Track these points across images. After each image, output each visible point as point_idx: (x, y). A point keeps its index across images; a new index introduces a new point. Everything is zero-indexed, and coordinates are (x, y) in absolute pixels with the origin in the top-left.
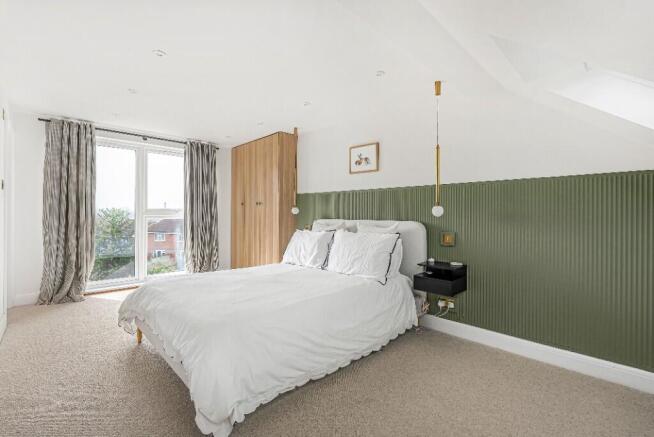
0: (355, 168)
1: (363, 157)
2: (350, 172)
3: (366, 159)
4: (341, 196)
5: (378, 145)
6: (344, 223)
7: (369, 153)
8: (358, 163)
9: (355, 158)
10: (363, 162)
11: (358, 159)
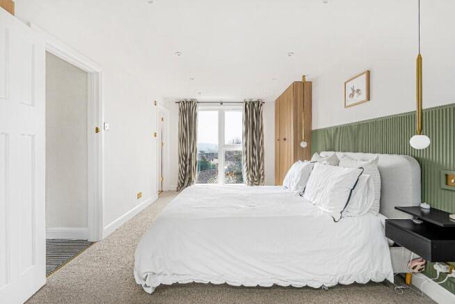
0: (350, 101)
1: (355, 89)
2: (346, 106)
3: (358, 90)
4: (339, 130)
5: (368, 73)
6: (335, 155)
8: (352, 95)
9: (349, 92)
10: (356, 94)
11: (352, 92)
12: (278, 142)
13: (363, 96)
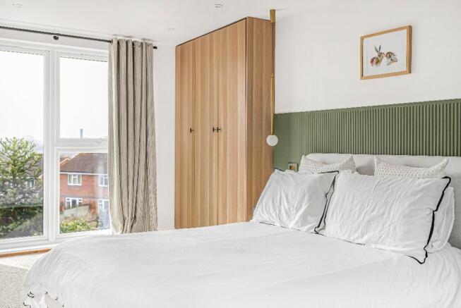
1: (384, 51)
2: (362, 77)
3: (390, 55)
5: (410, 29)
6: (352, 159)
7: (397, 44)
8: (376, 61)
9: (371, 53)
10: (385, 60)
11: (376, 55)
12: (186, 136)
13: (401, 65)
